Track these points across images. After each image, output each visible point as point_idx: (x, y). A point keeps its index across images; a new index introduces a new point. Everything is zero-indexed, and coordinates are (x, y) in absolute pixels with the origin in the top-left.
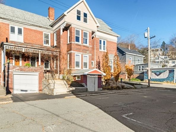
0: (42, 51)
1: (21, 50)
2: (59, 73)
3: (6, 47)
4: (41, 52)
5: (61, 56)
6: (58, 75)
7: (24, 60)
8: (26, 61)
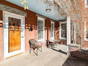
7: (29, 28)
8: (32, 30)
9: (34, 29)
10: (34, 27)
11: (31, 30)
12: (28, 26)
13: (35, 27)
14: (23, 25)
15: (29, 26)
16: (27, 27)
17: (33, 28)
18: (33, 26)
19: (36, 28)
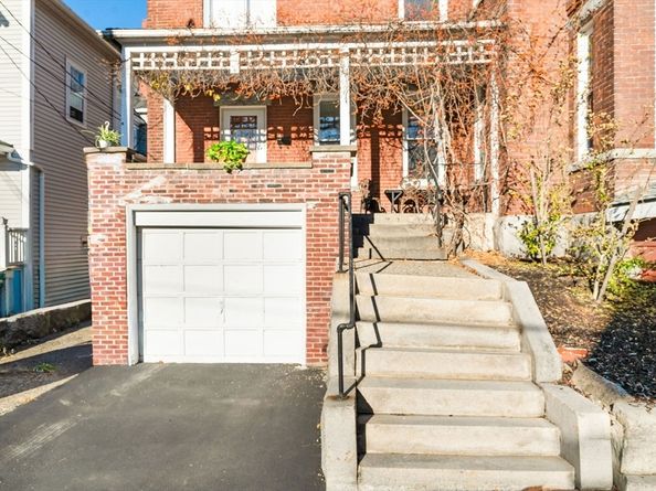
0: (364, 51)
1: (221, 67)
2: (496, 206)
3: (137, 55)
4: (358, 56)
5: (512, 59)
6: (490, 219)
7: (279, 136)
8: (290, 144)
9: (299, 138)
10: (298, 132)
11: (286, 141)
12: (275, 131)
13: (303, 132)
14: (262, 131)
15: (280, 131)
16: (272, 136)
17: (293, 136)
18: (294, 128)
19: (305, 135)
